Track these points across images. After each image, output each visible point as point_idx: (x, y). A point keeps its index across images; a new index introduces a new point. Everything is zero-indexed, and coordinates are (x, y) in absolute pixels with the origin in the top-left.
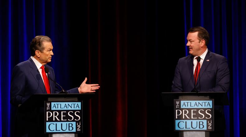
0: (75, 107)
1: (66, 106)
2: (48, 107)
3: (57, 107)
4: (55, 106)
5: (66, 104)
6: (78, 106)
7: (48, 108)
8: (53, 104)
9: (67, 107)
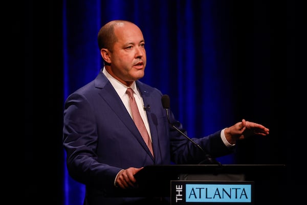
0: (239, 196)
1: (219, 194)
2: (179, 195)
3: (198, 195)
4: (194, 194)
5: (217, 189)
6: (245, 194)
7: (179, 197)
8: (189, 187)
9: (221, 196)
